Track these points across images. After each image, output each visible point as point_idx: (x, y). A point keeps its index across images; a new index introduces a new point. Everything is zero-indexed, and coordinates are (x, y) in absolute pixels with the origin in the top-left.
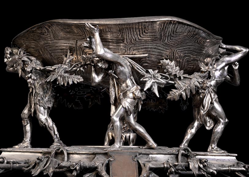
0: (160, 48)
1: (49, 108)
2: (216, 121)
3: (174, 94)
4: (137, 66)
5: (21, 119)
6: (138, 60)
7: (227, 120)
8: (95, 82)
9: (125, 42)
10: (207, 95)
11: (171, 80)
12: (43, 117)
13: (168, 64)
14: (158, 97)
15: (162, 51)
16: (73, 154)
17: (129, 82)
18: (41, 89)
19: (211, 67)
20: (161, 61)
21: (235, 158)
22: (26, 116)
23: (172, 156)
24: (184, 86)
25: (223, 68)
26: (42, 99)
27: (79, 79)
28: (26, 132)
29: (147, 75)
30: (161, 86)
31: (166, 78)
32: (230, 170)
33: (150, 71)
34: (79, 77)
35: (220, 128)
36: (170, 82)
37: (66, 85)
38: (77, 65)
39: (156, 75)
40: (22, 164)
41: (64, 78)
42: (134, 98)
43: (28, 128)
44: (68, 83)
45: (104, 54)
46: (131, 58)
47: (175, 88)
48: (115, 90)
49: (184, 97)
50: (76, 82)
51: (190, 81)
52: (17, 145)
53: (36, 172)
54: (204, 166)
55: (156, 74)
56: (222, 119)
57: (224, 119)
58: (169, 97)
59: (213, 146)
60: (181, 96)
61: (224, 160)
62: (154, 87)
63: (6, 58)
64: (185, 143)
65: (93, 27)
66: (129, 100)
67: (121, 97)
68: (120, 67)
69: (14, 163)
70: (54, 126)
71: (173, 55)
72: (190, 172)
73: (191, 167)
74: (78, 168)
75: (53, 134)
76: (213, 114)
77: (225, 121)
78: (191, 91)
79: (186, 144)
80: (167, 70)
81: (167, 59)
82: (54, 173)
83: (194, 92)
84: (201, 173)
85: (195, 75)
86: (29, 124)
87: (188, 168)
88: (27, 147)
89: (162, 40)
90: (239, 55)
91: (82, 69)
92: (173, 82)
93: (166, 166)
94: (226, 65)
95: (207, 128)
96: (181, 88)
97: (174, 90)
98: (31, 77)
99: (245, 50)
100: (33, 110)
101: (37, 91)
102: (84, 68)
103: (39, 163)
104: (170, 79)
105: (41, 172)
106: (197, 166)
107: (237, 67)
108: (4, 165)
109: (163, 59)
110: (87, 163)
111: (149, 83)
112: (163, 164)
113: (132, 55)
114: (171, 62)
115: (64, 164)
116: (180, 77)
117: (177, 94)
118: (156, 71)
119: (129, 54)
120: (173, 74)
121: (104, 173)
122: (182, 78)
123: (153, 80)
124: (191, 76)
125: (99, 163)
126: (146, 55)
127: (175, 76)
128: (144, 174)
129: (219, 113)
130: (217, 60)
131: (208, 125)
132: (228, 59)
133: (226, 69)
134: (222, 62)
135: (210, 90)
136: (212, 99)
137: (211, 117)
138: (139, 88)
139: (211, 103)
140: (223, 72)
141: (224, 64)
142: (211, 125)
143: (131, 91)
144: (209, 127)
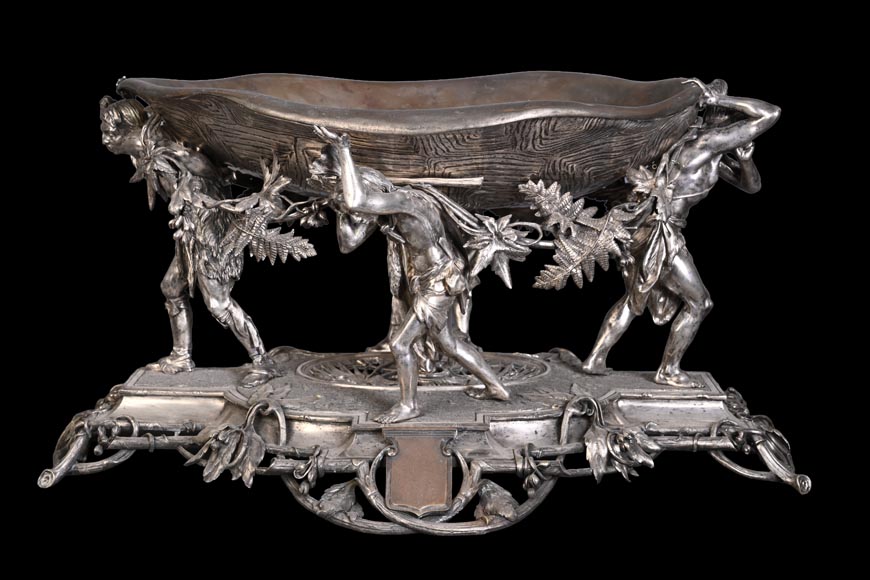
0: (513, 161)
2: (680, 304)
3: (552, 277)
4: (456, 210)
5: (163, 299)
6: (458, 194)
7: (708, 303)
8: (348, 247)
9: (421, 151)
10: (656, 243)
11: (548, 237)
12: (221, 305)
13: (540, 192)
14: (510, 287)
15: (520, 168)
16: (299, 420)
17: (435, 253)
18: (209, 235)
19: (661, 182)
20: (520, 186)
21: (721, 405)
22: (175, 292)
24: (579, 253)
25: (707, 163)
26: (216, 260)
27: (305, 249)
28: (178, 332)
29: (480, 234)
30: (518, 259)
31: (534, 235)
32: (695, 447)
33: (489, 221)
34: (305, 243)
35: (686, 324)
36: (543, 244)
37: (273, 262)
38: (301, 207)
39: (503, 233)
40: (176, 438)
41: (267, 245)
42: (447, 294)
43: (183, 321)
44: (278, 259)
45: (363, 205)
46: (436, 186)
47: (554, 263)
48: (401, 260)
49: (580, 284)
50: (298, 259)
51: (595, 240)
52: (155, 360)
54: (624, 451)
55: (504, 230)
56: (695, 301)
57: (700, 301)
58: (539, 283)
59: (668, 368)
60: (570, 279)
61: (689, 413)
62: (498, 262)
63: (107, 132)
64: (598, 357)
65: (333, 136)
66: (434, 301)
67: (416, 288)
68: (408, 220)
69: (156, 432)
70: (251, 326)
71: (554, 169)
72: (585, 471)
73: (589, 456)
74: (311, 477)
75: (247, 345)
76: (671, 289)
77: (702, 307)
78: (597, 266)
79: (600, 359)
80: (539, 209)
81: (536, 181)
82: (256, 477)
83: (606, 267)
84: (611, 470)
85: (611, 219)
86: (184, 314)
87: (578, 459)
88: (183, 370)
89: (518, 147)
90: (753, 129)
91: (311, 222)
92: (550, 244)
93: (520, 466)
94: (713, 156)
95: (656, 320)
96: (570, 261)
97: (552, 268)
99: (768, 114)
100: (191, 281)
102: (317, 218)
103: (219, 449)
104: (541, 236)
105: (227, 473)
106: (604, 453)
107: (748, 155)
108: (134, 440)
109: (525, 182)
110: (332, 462)
111: (486, 255)
112: (514, 460)
113: (443, 176)
114: (547, 187)
115: (279, 464)
116: (569, 230)
117: (560, 276)
118: (505, 221)
119: (434, 176)
120: (552, 222)
121: (371, 492)
122: (574, 234)
123: (495, 247)
124: (601, 221)
125: (361, 457)
126: (477, 181)
127: (557, 226)
128: (467, 492)
129: (688, 287)
130: (690, 144)
131: (660, 312)
132: (720, 138)
133: (714, 165)
134: (704, 148)
135: (667, 228)
136: (668, 254)
137: (667, 293)
138: (461, 266)
139: (666, 264)
140: (705, 174)
141: (705, 155)
142: (666, 312)
143: (439, 278)
144: (662, 317)
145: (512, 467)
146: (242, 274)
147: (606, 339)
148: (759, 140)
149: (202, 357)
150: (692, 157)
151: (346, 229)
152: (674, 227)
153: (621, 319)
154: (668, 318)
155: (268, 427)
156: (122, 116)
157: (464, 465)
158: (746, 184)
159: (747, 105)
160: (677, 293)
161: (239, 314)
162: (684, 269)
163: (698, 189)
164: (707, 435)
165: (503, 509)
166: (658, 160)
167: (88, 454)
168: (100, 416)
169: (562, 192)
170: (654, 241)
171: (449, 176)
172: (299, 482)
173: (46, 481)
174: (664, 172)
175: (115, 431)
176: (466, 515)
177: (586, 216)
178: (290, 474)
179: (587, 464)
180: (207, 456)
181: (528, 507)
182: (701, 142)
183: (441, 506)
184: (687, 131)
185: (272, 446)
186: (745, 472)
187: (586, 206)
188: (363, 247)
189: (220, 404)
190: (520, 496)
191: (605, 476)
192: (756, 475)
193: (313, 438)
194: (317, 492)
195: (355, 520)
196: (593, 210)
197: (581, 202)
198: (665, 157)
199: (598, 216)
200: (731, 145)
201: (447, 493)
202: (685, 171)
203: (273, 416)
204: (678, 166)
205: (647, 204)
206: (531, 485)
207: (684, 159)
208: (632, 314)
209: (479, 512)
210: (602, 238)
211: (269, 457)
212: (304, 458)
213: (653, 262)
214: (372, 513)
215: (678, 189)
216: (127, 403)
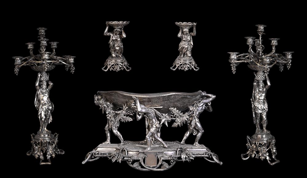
0: (168, 103)
1: (118, 127)
2: (198, 131)
3: (175, 125)
4: (158, 112)
5: (105, 131)
7: (203, 131)
8: (138, 119)
9: (152, 102)
11: (174, 117)
12: (116, 131)
14: (167, 126)
15: (169, 105)
16: (129, 151)
17: (154, 120)
18: (113, 118)
19: (195, 108)
21: (206, 149)
22: (107, 129)
23: (174, 152)
24: (180, 120)
25: (203, 105)
26: (115, 123)
27: (131, 120)
28: (108, 137)
29: (162, 117)
30: (169, 121)
31: (172, 117)
32: (201, 157)
33: (164, 114)
34: (131, 118)
35: (199, 135)
36: (173, 119)
37: (125, 122)
38: (130, 112)
39: (166, 117)
40: (107, 155)
41: (124, 119)
42: (156, 128)
43: (109, 135)
44: (126, 121)
45: (141, 111)
46: (154, 108)
47: (175, 122)
48: (148, 122)
49: (180, 126)
50: (129, 121)
51: (183, 118)
52: (104, 142)
53: (114, 160)
54: (188, 157)
56: (201, 131)
58: (173, 126)
59: (196, 143)
60: (178, 125)
61: (200, 151)
62: (165, 122)
63: (95, 101)
64: (183, 141)
65: (136, 98)
66: (154, 129)
67: (151, 127)
68: (149, 114)
69: (104, 154)
70: (121, 135)
71: (175, 105)
73: (182, 158)
74: (131, 161)
75: (120, 139)
78: (183, 123)
80: (173, 113)
81: (172, 107)
82: (121, 161)
83: (185, 123)
84: (186, 160)
85: (186, 115)
86: (109, 133)
87: (180, 158)
88: (109, 144)
89: (169, 101)
90: (211, 99)
91: (132, 114)
92: (175, 119)
93: (169, 159)
94: (204, 104)
95: (194, 134)
96: (178, 122)
98: (108, 116)
99: (214, 97)
100: (110, 127)
101: (112, 119)
102: (133, 114)
103: (115, 156)
105: (116, 161)
106: (185, 157)
107: (210, 104)
108: (100, 155)
109: (170, 108)
110: (135, 158)
111: (163, 121)
112: (168, 158)
113: (155, 106)
114: (174, 109)
115: (125, 158)
116: (178, 116)
117: (176, 124)
118: (167, 114)
119: (154, 106)
120: (175, 115)
121: (142, 163)
122: (179, 117)
123: (165, 119)
124: (184, 115)
125: (141, 157)
126: (162, 107)
127: (176, 116)
128: (160, 163)
129: (200, 128)
130: (200, 102)
131: (194, 133)
132: (205, 101)
133: (204, 106)
134: (202, 103)
135: (196, 117)
136: (196, 122)
137: (196, 129)
138: (159, 123)
139: (195, 124)
140: (202, 108)
141: (202, 104)
142: (196, 133)
143: (155, 125)
144: (195, 134)
145: (168, 159)
146: (119, 126)
147: (185, 138)
148: (212, 101)
149: (112, 142)
150: (200, 104)
151: (138, 116)
152: (197, 117)
153: (187, 134)
154: (196, 134)
155: (124, 152)
156: (98, 98)
157: (159, 159)
158: (210, 110)
159: (210, 95)
160: (198, 129)
161: (119, 133)
162: (199, 125)
163: (201, 110)
164: (203, 154)
165: (166, 166)
166: (194, 105)
167: (91, 158)
168: (94, 151)
169: (177, 110)
170: (193, 119)
171: (157, 106)
172: (129, 162)
173: (83, 163)
174: (195, 107)
175: (96, 154)
176: (160, 167)
177: (181, 114)
178: (128, 160)
179: (182, 159)
180: (112, 158)
181: (171, 166)
182: (201, 102)
183: (155, 166)
184: (199, 100)
185: (124, 156)
186: (210, 161)
187: (181, 113)
188: (141, 119)
189: (115, 149)
190: (169, 164)
191: (185, 161)
192: (212, 162)
193: (132, 154)
194: (132, 164)
195: (139, 168)
196: (183, 113)
197: (180, 112)
198: (195, 104)
199: (183, 114)
200: (207, 102)
201: (156, 163)
202: (199, 107)
203: (125, 150)
204: (197, 106)
205: (192, 112)
206: (172, 162)
207: (199, 105)
208: (189, 133)
209: (162, 167)
211: (124, 158)
212: (130, 157)
213: (193, 123)
214: (142, 167)
215: (197, 110)
216: (99, 149)
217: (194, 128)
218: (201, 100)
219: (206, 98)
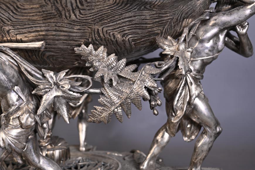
0: (65, 29)
3: (99, 115)
10: (183, 90)
13: (90, 53)
15: (72, 34)
19: (182, 47)
20: (75, 49)
25: (216, 35)
33: (50, 74)
35: (204, 142)
36: (92, 90)
39: (61, 83)
42: (22, 127)
46: (13, 49)
47: (100, 104)
55: (61, 80)
56: (210, 127)
57: (214, 128)
62: (58, 104)
64: (150, 160)
67: (3, 122)
71: (99, 36)
76: (194, 120)
77: (214, 132)
79: (151, 162)
80: (92, 66)
85: (143, 73)
92: (98, 91)
94: (221, 31)
95: (186, 139)
96: (112, 103)
97: (99, 108)
104: (91, 85)
109: (79, 46)
111: (47, 98)
113: (17, 41)
114: (96, 50)
116: (111, 80)
117: (105, 114)
118: (62, 74)
119: (11, 41)
120: (98, 75)
122: (114, 84)
123: (55, 93)
124: (136, 74)
127: (102, 78)
129: (205, 118)
130: (204, 22)
131: (188, 134)
132: (225, 18)
133: (222, 37)
134: (214, 25)
136: (191, 97)
137: (192, 122)
138: (31, 107)
139: (189, 103)
140: (215, 43)
141: (215, 30)
142: (192, 134)
144: (189, 137)
150: (206, 31)
152: (195, 79)
154: (193, 138)
160: (198, 122)
163: (211, 54)
169: (109, 54)
170: (181, 89)
171: (21, 41)
174: (185, 40)
177: (127, 72)
182: (212, 22)
184: (202, 14)
187: (127, 64)
196: (133, 67)
197: (123, 61)
198: (186, 30)
199: (135, 71)
200: (233, 23)
202: (202, 41)
204: (197, 39)
205: (171, 62)
207: (201, 33)
210: (135, 86)
213: (180, 102)
215: (196, 53)
217: (187, 117)
218: (211, 15)
219: (230, 9)
